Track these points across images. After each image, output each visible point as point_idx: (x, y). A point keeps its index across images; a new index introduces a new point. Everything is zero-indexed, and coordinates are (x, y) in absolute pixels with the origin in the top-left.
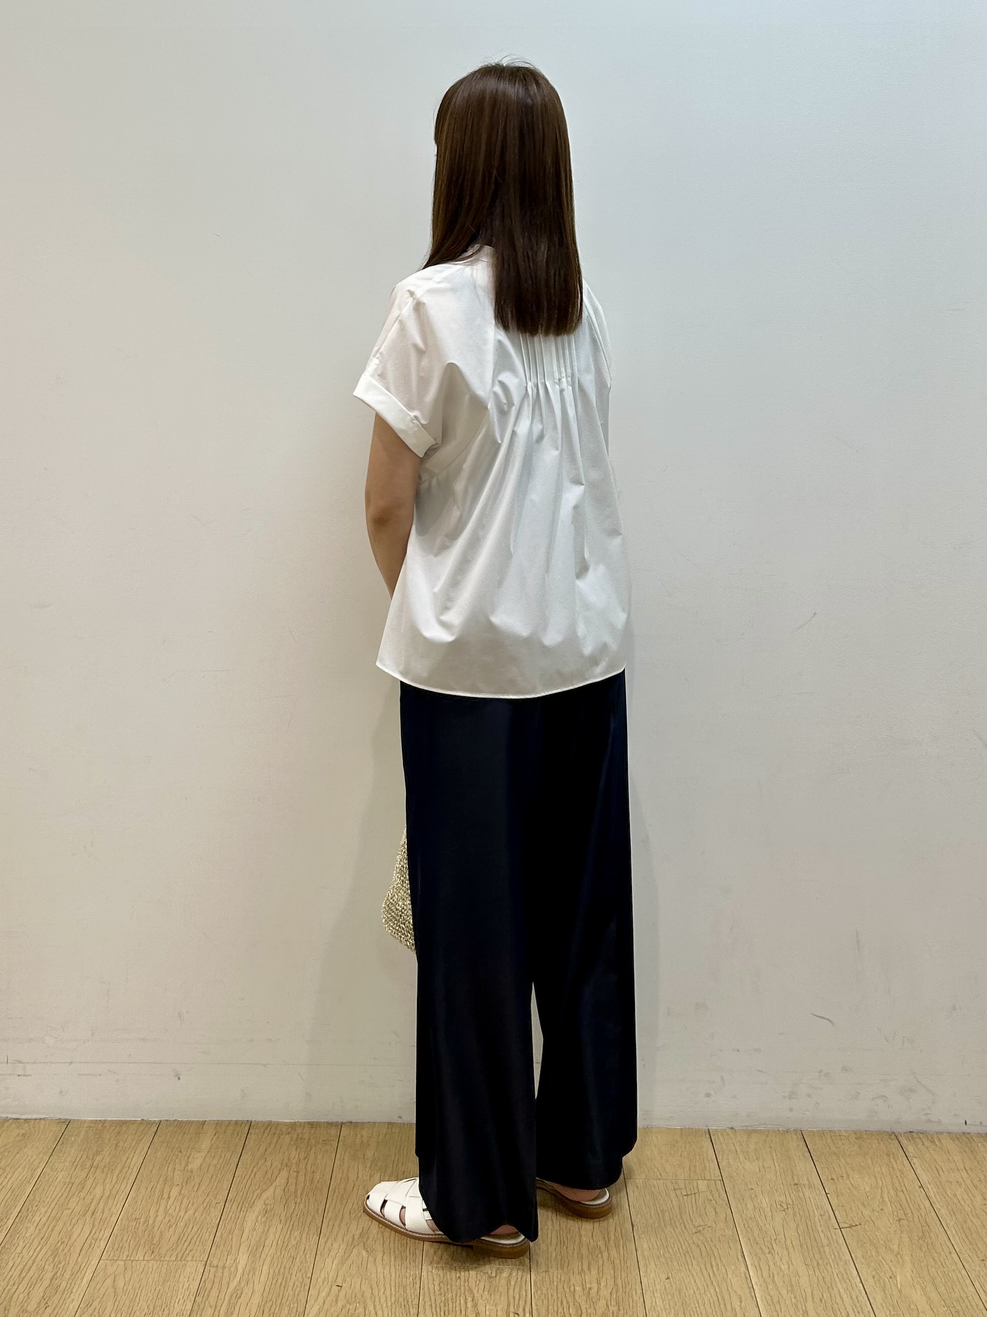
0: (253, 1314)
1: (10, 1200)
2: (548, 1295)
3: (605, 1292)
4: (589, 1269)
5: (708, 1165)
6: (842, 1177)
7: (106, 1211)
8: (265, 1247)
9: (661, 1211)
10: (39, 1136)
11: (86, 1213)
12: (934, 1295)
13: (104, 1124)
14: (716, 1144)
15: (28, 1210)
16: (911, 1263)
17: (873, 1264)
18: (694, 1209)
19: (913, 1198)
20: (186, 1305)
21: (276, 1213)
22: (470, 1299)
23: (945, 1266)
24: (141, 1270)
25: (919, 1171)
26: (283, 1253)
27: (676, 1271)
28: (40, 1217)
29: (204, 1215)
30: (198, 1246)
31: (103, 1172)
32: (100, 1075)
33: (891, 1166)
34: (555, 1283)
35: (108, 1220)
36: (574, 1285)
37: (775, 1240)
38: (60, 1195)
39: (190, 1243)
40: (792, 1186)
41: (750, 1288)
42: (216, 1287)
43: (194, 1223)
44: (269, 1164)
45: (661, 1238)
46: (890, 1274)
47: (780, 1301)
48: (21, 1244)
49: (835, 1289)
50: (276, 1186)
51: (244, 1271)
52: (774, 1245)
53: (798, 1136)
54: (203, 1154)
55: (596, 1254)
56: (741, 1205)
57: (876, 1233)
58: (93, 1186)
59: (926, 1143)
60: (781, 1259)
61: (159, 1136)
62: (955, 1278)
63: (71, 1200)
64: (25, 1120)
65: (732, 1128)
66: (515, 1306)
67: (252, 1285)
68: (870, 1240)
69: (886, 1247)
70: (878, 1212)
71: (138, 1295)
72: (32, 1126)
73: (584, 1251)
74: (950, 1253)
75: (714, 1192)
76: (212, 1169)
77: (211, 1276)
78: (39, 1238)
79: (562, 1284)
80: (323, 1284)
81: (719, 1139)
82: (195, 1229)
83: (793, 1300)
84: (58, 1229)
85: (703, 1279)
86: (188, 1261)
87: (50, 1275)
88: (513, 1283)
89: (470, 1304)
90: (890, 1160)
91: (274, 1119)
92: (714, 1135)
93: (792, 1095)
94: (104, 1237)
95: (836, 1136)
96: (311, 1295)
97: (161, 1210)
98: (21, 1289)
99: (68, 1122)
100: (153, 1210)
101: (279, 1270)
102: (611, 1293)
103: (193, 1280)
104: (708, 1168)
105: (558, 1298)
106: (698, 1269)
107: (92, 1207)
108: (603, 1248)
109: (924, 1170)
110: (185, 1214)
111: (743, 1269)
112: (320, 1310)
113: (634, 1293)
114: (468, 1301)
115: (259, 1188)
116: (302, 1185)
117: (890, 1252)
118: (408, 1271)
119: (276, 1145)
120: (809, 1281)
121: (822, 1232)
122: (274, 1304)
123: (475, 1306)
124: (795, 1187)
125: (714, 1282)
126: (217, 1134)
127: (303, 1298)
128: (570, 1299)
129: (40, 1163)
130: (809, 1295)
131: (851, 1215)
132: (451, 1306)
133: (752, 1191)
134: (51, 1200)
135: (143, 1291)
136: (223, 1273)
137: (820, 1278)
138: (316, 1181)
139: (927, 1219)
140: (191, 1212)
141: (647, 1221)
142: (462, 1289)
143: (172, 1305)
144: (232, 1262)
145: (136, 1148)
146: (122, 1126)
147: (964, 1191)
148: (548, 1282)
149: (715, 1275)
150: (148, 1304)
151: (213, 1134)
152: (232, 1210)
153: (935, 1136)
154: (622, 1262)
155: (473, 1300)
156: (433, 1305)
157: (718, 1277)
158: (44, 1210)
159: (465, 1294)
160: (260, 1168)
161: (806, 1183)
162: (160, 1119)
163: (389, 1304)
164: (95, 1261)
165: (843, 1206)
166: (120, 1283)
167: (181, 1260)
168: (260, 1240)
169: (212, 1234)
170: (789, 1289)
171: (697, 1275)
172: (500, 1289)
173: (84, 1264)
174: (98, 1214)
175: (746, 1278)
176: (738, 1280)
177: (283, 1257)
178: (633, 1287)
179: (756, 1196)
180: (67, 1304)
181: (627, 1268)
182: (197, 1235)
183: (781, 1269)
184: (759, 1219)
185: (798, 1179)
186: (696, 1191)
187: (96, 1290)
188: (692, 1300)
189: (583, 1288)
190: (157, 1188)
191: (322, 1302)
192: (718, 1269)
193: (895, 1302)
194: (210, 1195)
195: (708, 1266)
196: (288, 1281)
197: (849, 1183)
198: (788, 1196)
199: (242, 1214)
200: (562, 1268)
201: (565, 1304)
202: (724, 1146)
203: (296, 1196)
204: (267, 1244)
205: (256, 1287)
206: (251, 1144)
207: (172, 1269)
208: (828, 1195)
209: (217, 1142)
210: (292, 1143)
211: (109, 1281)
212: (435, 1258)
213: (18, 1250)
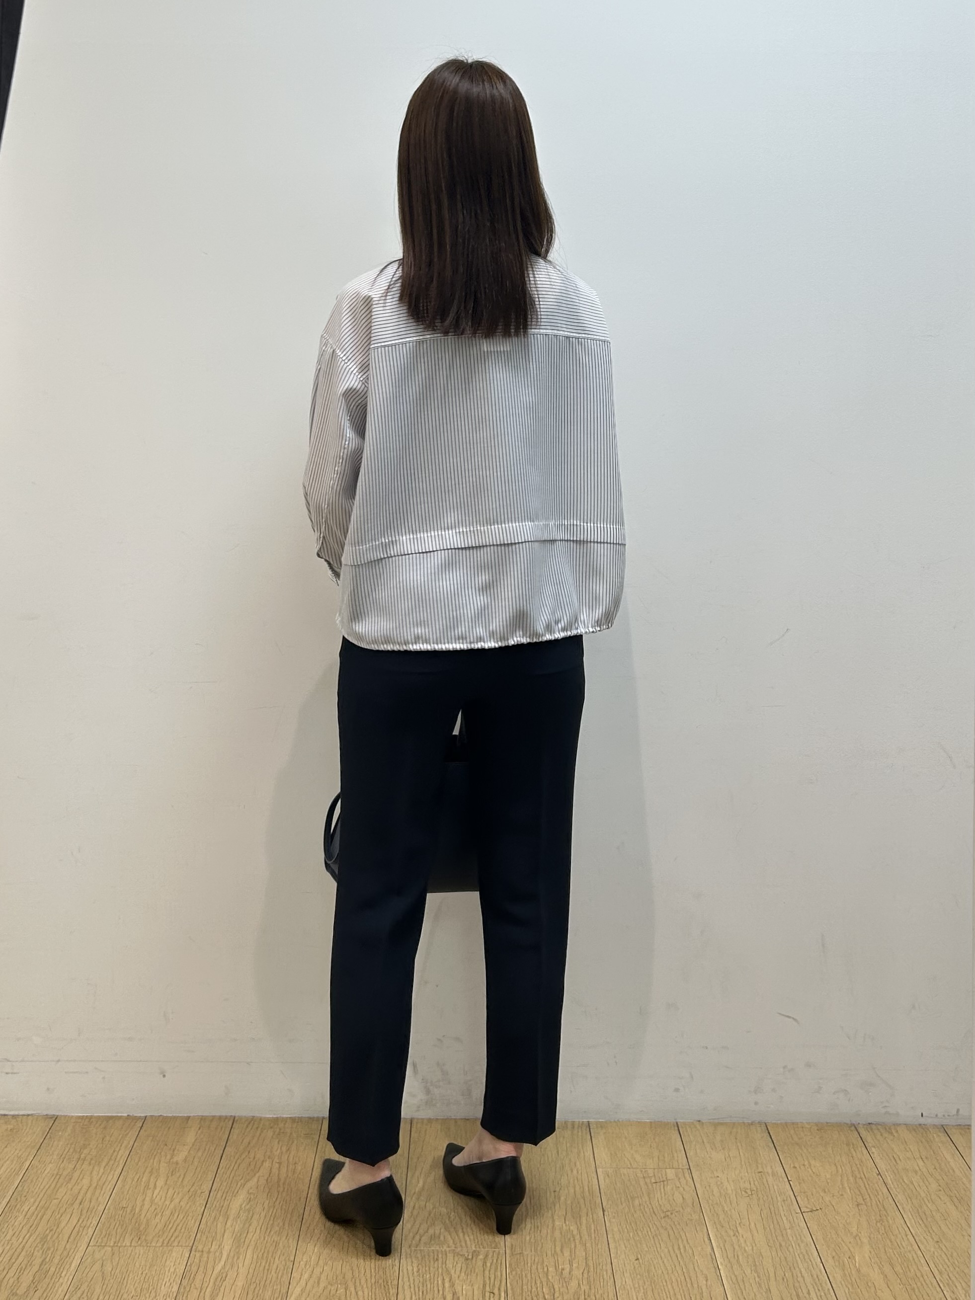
0: (237, 1296)
2: (522, 1275)
4: (562, 1251)
5: (675, 1155)
6: (804, 1165)
7: (93, 1201)
8: (249, 1234)
9: (631, 1198)
10: (28, 1130)
11: (73, 1203)
12: (891, 1274)
13: (91, 1120)
14: (685, 1136)
15: (17, 1200)
16: (870, 1245)
17: (833, 1246)
18: (663, 1196)
19: (871, 1185)
20: (172, 1287)
21: (260, 1201)
22: (447, 1280)
23: (902, 1248)
24: (128, 1255)
25: (877, 1160)
26: (266, 1239)
27: (644, 1252)
28: (29, 1207)
29: (190, 1204)
30: (184, 1232)
31: (90, 1164)
32: (87, 1073)
33: (850, 1155)
34: (529, 1265)
35: (95, 1210)
36: (547, 1266)
37: (740, 1224)
38: (48, 1185)
39: (175, 1231)
40: (757, 1174)
41: (714, 1267)
42: (202, 1270)
43: (179, 1212)
44: (252, 1155)
45: (630, 1223)
46: (848, 1254)
47: (745, 1279)
49: (797, 1269)
50: (259, 1177)
51: (228, 1256)
52: (739, 1228)
53: (763, 1128)
54: (187, 1148)
55: (569, 1237)
56: (708, 1191)
57: (836, 1217)
58: (80, 1178)
59: (884, 1133)
60: (745, 1241)
61: (145, 1131)
62: (911, 1259)
63: (60, 1190)
64: (13, 1116)
65: (699, 1121)
66: (491, 1285)
67: (236, 1268)
68: (830, 1223)
69: (845, 1230)
70: (838, 1198)
71: (126, 1279)
72: (19, 1122)
73: (557, 1233)
74: (906, 1236)
75: (681, 1180)
76: (196, 1160)
77: (197, 1261)
78: (28, 1226)
79: (536, 1265)
80: (305, 1267)
81: (687, 1131)
82: (181, 1216)
83: (757, 1279)
84: (46, 1217)
85: (671, 1261)
86: (174, 1246)
87: (38, 1261)
88: (488, 1264)
89: (447, 1285)
90: (849, 1150)
91: (257, 1114)
92: (682, 1127)
93: (757, 1090)
94: (92, 1225)
95: (798, 1127)
96: (294, 1278)
97: (147, 1199)
98: (11, 1274)
99: (55, 1118)
100: (139, 1199)
101: (263, 1254)
102: (583, 1273)
103: (179, 1264)
104: (676, 1158)
105: (531, 1278)
106: (666, 1250)
107: (80, 1198)
108: (575, 1232)
109: (882, 1160)
110: (171, 1202)
111: (709, 1249)
112: (303, 1291)
113: (605, 1273)
114: (446, 1281)
115: (242, 1177)
116: (285, 1175)
117: (849, 1235)
119: (258, 1139)
120: (773, 1262)
121: (785, 1215)
122: (258, 1285)
123: (452, 1285)
124: (760, 1174)
125: (681, 1262)
126: (201, 1129)
127: (285, 1279)
128: (544, 1280)
129: (28, 1156)
130: (772, 1275)
131: (813, 1200)
132: (428, 1287)
133: (719, 1179)
134: (40, 1190)
135: (131, 1275)
136: (208, 1258)
137: (783, 1258)
138: (298, 1172)
139: (885, 1204)
140: (177, 1201)
141: (617, 1206)
142: (440, 1270)
143: (159, 1287)
144: (217, 1247)
145: (123, 1142)
146: (107, 1122)
147: (919, 1178)
148: (522, 1263)
149: (682, 1256)
150: (135, 1287)
151: (198, 1129)
152: (216, 1200)
153: (892, 1127)
154: (594, 1244)
155: (450, 1281)
156: (412, 1286)
157: (685, 1257)
158: (32, 1200)
159: (442, 1275)
160: (244, 1159)
161: (770, 1171)
162: (145, 1115)
163: (370, 1285)
164: (84, 1247)
165: (804, 1193)
166: (108, 1268)
167: (167, 1246)
168: (243, 1227)
169: (197, 1222)
170: (753, 1269)
171: (665, 1255)
172: (476, 1271)
173: (73, 1251)
174: (86, 1204)
175: (712, 1258)
176: (704, 1261)
177: (267, 1242)
178: (604, 1267)
179: (722, 1183)
180: (56, 1288)
181: (598, 1250)
182: (183, 1221)
183: (745, 1249)
184: (725, 1205)
185: (762, 1167)
186: (665, 1179)
187: (84, 1275)
188: (660, 1280)
189: (556, 1269)
190: (143, 1180)
191: (304, 1284)
192: (685, 1250)
193: (854, 1281)
194: (195, 1185)
195: (676, 1247)
196: (272, 1264)
197: (810, 1171)
198: (752, 1183)
199: (226, 1203)
200: (536, 1250)
201: (538, 1282)
202: (691, 1136)
203: (279, 1186)
204: (251, 1230)
205: (241, 1270)
206: (235, 1137)
207: (159, 1254)
208: (791, 1182)
209: (202, 1136)
210: (274, 1136)
211: (97, 1266)
212: (414, 1242)
213: (8, 1238)
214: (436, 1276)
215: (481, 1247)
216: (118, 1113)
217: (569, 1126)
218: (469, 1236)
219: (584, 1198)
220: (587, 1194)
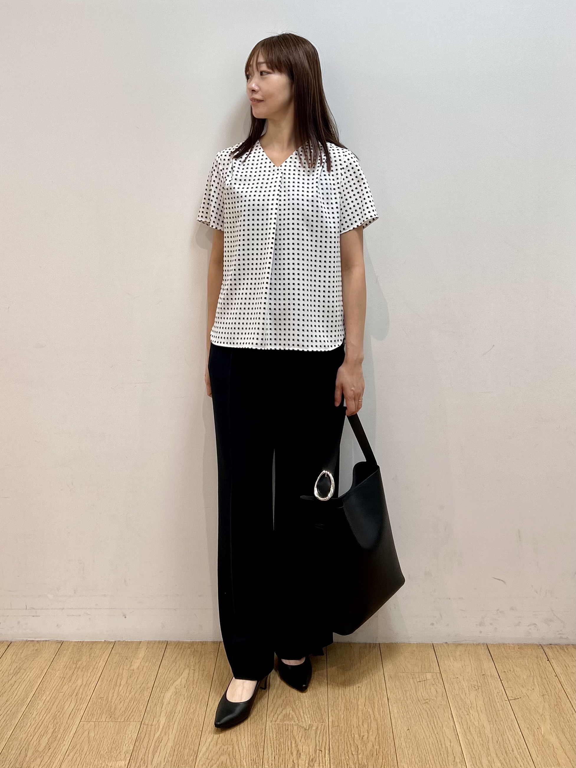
0: (168, 752)
1: (28, 688)
2: (339, 739)
3: (372, 738)
4: (363, 724)
5: (432, 664)
6: (510, 670)
7: (84, 694)
8: (175, 714)
9: (405, 691)
10: (45, 650)
11: (72, 695)
12: (563, 739)
13: (82, 643)
14: (437, 652)
15: (39, 693)
16: (550, 720)
17: (528, 721)
18: (424, 690)
19: (551, 682)
20: (130, 747)
21: (182, 694)
22: (293, 742)
23: (570, 722)
24: (104, 727)
25: (555, 667)
26: (186, 717)
27: (413, 725)
28: (46, 698)
29: (141, 695)
30: (137, 713)
31: (82, 671)
32: (80, 616)
33: (539, 664)
34: (343, 733)
36: (354, 734)
37: (471, 707)
39: (132, 712)
40: (481, 676)
41: (455, 734)
42: (147, 737)
43: (134, 700)
44: (178, 665)
45: (404, 707)
46: (537, 726)
47: (474, 742)
48: (35, 713)
49: (506, 735)
50: (182, 678)
51: (163, 727)
52: (470, 710)
53: (485, 647)
54: (140, 660)
55: (367, 715)
56: (451, 687)
57: (530, 703)
58: (77, 679)
59: (559, 650)
60: (474, 718)
61: (115, 650)
63: (64, 687)
64: (37, 641)
65: (446, 643)
66: (320, 746)
67: (168, 735)
68: (526, 706)
69: (535, 711)
70: (531, 691)
71: (102, 742)
72: (41, 645)
73: (360, 714)
74: (573, 714)
75: (435, 680)
76: (145, 668)
77: (144, 730)
78: (45, 709)
79: (347, 733)
81: (439, 649)
82: (135, 703)
83: (481, 742)
84: (56, 704)
85: (429, 731)
86: (131, 722)
87: (51, 731)
88: (318, 733)
89: (293, 745)
90: (538, 661)
91: (181, 640)
92: (436, 647)
93: (481, 624)
94: (83, 708)
95: (507, 647)
96: (202, 741)
97: (116, 692)
98: (35, 738)
99: (62, 643)
100: (111, 693)
101: (184, 726)
102: (375, 738)
103: (134, 732)
104: (432, 666)
105: (344, 741)
106: (426, 724)
107: (76, 692)
108: (371, 712)
109: (558, 666)
111: (452, 723)
112: (207, 749)
113: (389, 738)
115: (172, 679)
116: (197, 677)
117: (537, 714)
118: (258, 726)
119: (181, 655)
120: (491, 731)
121: (498, 702)
122: (180, 745)
123: (297, 746)
124: (483, 676)
125: (436, 732)
126: (148, 649)
127: (197, 741)
128: (352, 742)
129: (46, 665)
130: (490, 738)
131: (515, 692)
132: (282, 747)
133: (458, 679)
134: (52, 687)
135: (105, 740)
136: (151, 728)
137: (497, 729)
138: (205, 676)
139: (560, 695)
141: (396, 696)
142: (289, 737)
143: (122, 747)
144: (157, 722)
145: (101, 657)
146: (93, 645)
148: (339, 732)
151: (146, 649)
152: (156, 693)
153: (565, 647)
154: (382, 720)
155: (295, 743)
156: (273, 746)
157: (437, 728)
158: (48, 693)
159: (291, 739)
160: (172, 668)
161: (489, 674)
162: (115, 640)
163: (247, 746)
164: (78, 722)
165: (510, 688)
166: (92, 734)
167: (127, 721)
168: (172, 710)
169: (145, 706)
170: (479, 735)
171: (425, 727)
172: (311, 737)
173: (71, 724)
174: (80, 696)
175: (454, 729)
176: (449, 730)
177: (186, 719)
178: (388, 735)
179: (460, 682)
180: (61, 747)
181: (385, 724)
182: (137, 706)
183: (474, 724)
184: (462, 696)
185: (485, 672)
186: (425, 679)
187: (78, 739)
188: (422, 742)
189: (359, 736)
190: (114, 680)
191: (208, 746)
192: (437, 724)
193: (540, 743)
194: (144, 685)
195: (432, 722)
196: (189, 733)
197: (514, 674)
198: (478, 682)
199: (162, 695)
200: (347, 724)
201: (348, 745)
202: (442, 653)
203: (193, 684)
204: (176, 712)
205: (170, 737)
206: (168, 654)
207: (122, 726)
208: (502, 681)
209: (148, 653)
210: (191, 654)
211: (86, 733)
212: (274, 719)
213: (34, 716)
214: (287, 739)
215: (314, 722)
216: (99, 639)
217: (368, 646)
218: (307, 715)
219: (376, 691)
220: (378, 688)
